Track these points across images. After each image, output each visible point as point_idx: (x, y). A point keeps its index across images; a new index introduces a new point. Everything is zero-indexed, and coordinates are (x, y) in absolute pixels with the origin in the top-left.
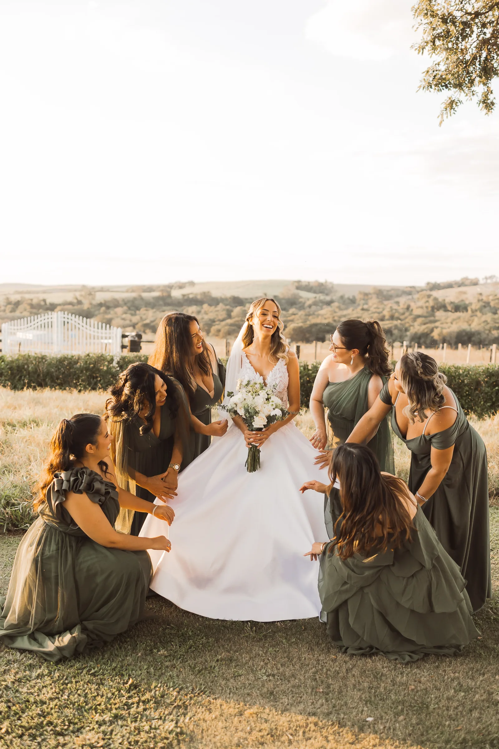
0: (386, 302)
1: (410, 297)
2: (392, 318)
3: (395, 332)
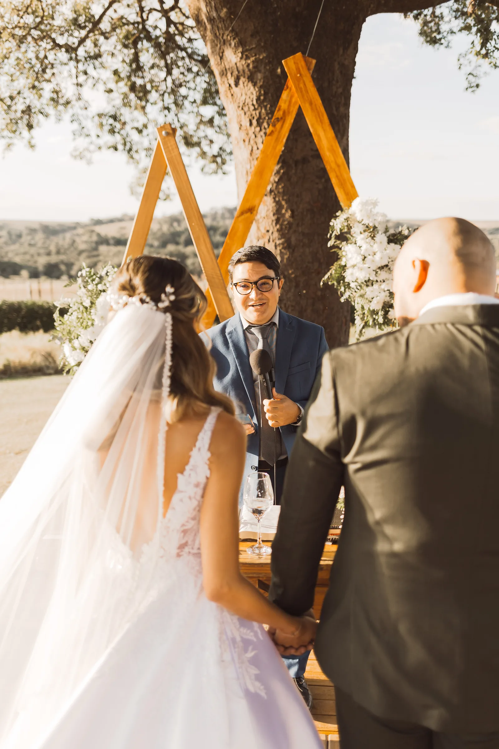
0: (52, 238)
1: (74, 232)
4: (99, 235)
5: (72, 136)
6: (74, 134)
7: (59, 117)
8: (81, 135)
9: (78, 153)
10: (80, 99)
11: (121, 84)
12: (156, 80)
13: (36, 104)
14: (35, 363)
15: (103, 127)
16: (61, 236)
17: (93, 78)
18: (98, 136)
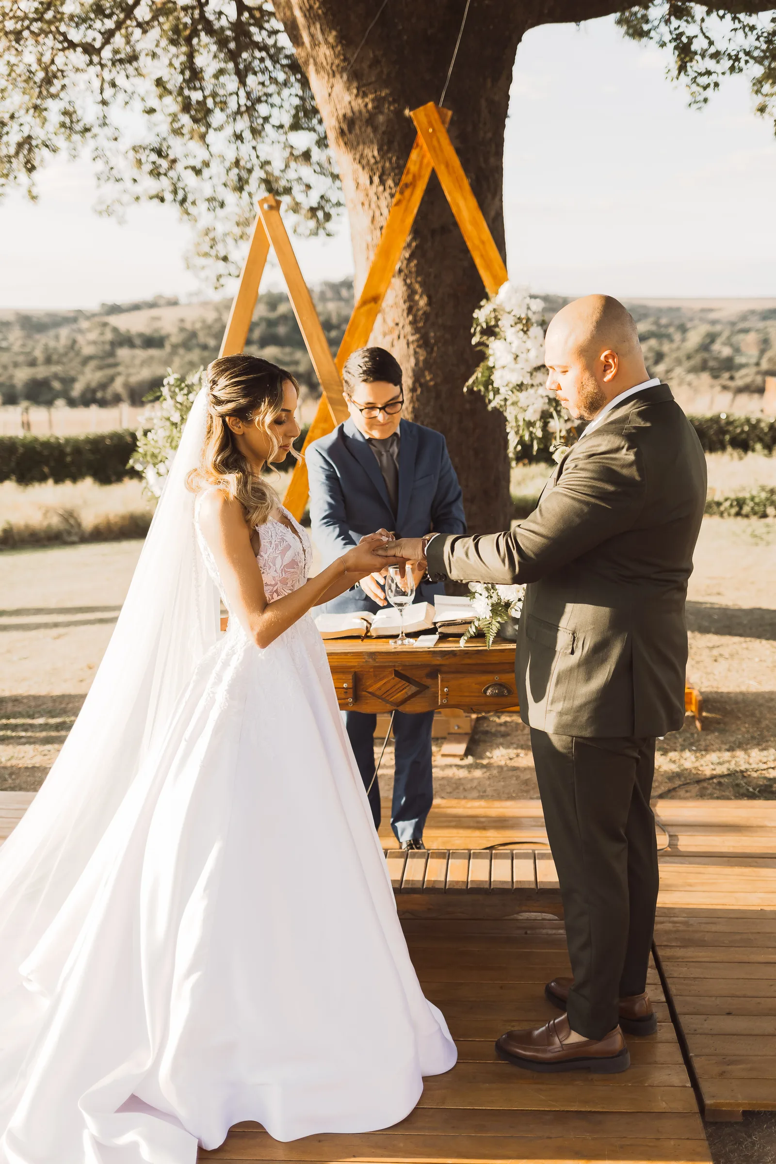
0: (38, 336)
1: (75, 326)
2: (48, 361)
3: (57, 385)
4: (115, 330)
5: (94, 181)
6: (99, 179)
7: (73, 152)
8: (109, 179)
9: (104, 207)
10: (105, 124)
11: (168, 100)
12: (221, 92)
13: (40, 134)
14: (49, 526)
15: (142, 167)
16: (52, 333)
17: (125, 91)
18: (135, 181)
